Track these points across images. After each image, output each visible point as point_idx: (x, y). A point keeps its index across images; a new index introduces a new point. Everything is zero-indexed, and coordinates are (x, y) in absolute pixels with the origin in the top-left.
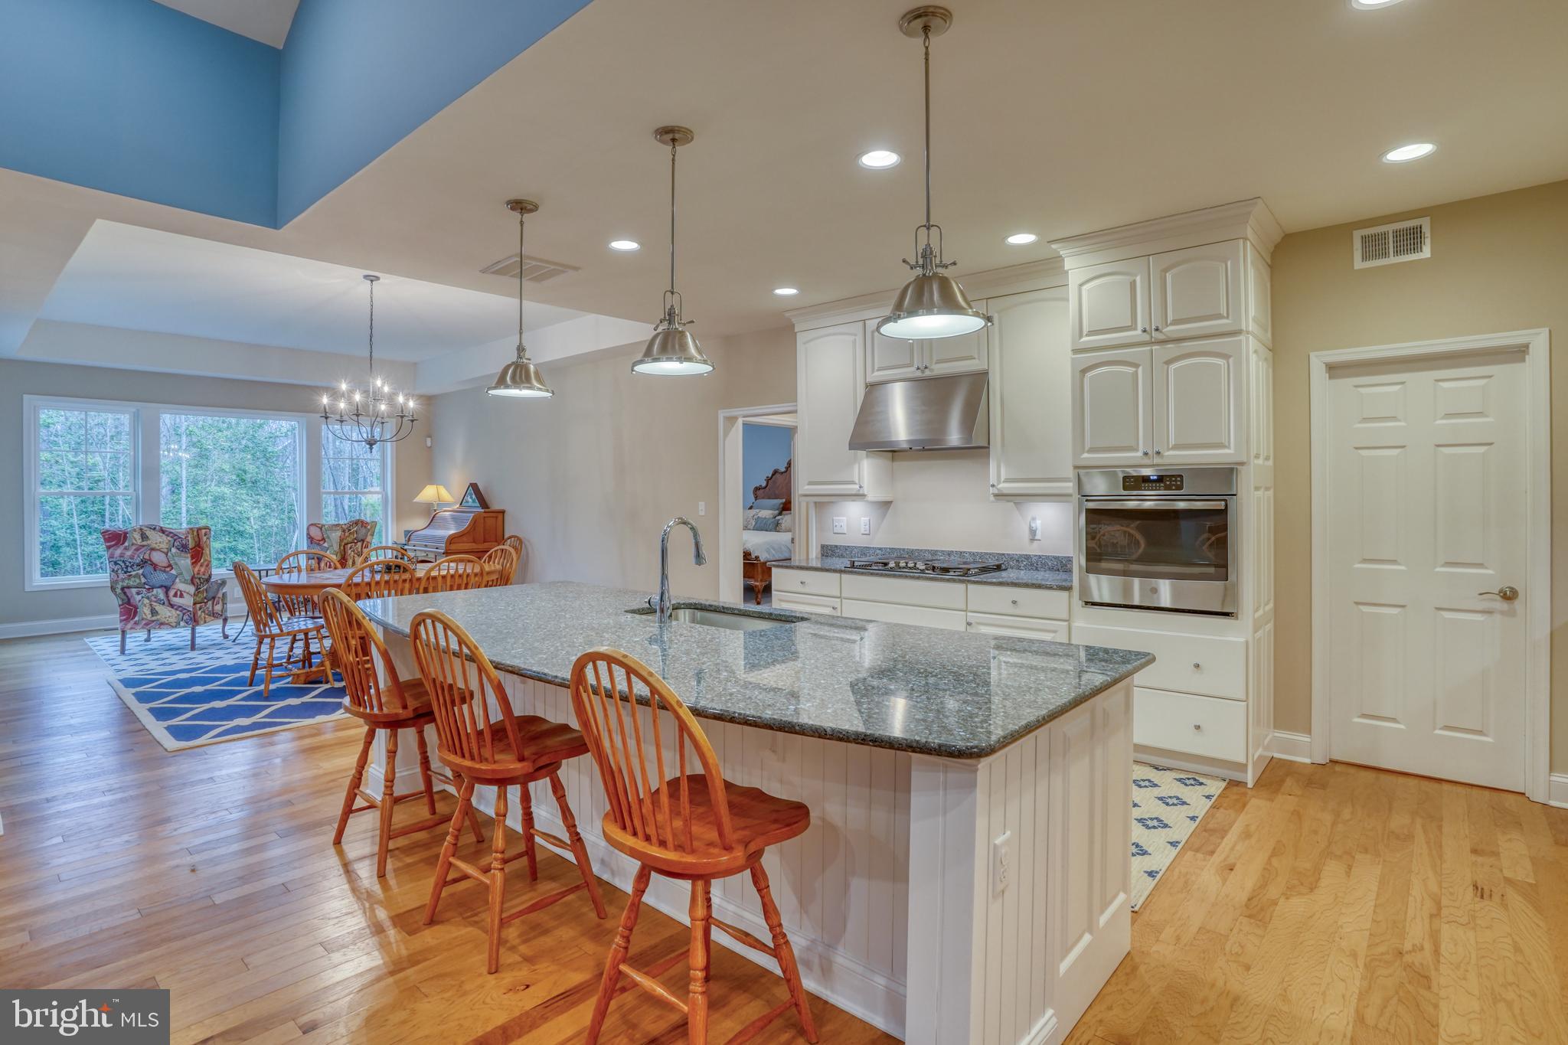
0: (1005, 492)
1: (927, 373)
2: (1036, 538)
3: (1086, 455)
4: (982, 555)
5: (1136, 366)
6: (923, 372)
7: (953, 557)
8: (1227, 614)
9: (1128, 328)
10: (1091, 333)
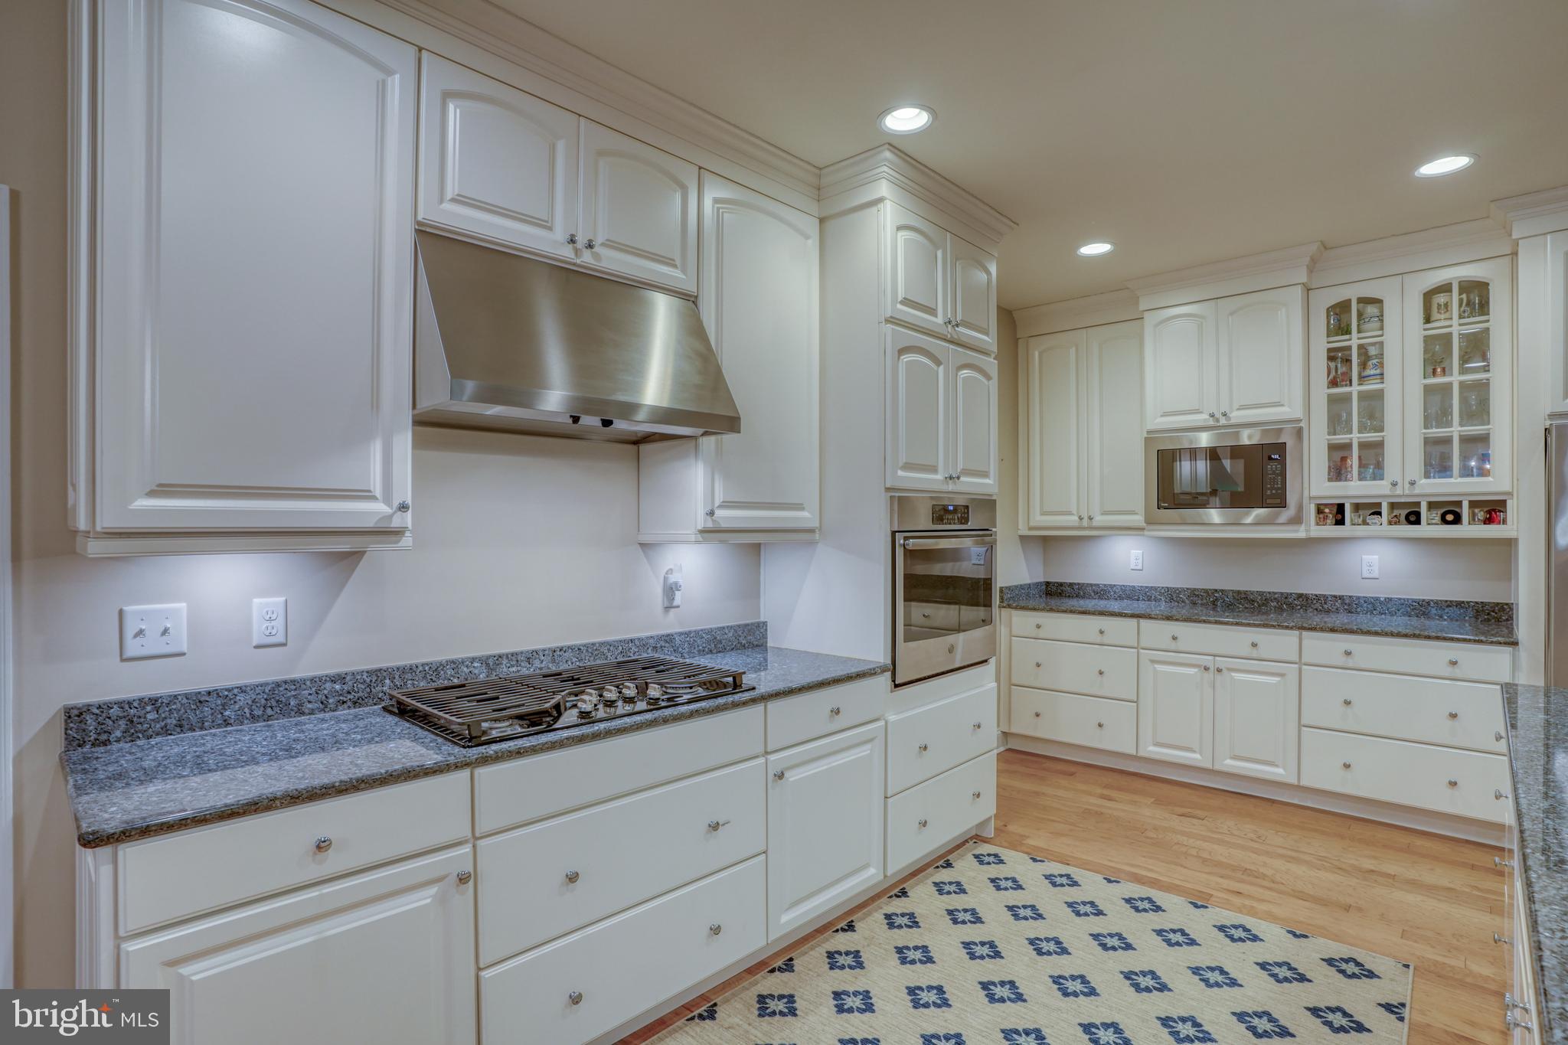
0: (724, 525)
1: (587, 258)
2: (676, 603)
3: (900, 473)
4: (593, 649)
5: (938, 363)
6: (577, 252)
7: (537, 663)
8: (986, 661)
9: (932, 312)
10: (906, 302)
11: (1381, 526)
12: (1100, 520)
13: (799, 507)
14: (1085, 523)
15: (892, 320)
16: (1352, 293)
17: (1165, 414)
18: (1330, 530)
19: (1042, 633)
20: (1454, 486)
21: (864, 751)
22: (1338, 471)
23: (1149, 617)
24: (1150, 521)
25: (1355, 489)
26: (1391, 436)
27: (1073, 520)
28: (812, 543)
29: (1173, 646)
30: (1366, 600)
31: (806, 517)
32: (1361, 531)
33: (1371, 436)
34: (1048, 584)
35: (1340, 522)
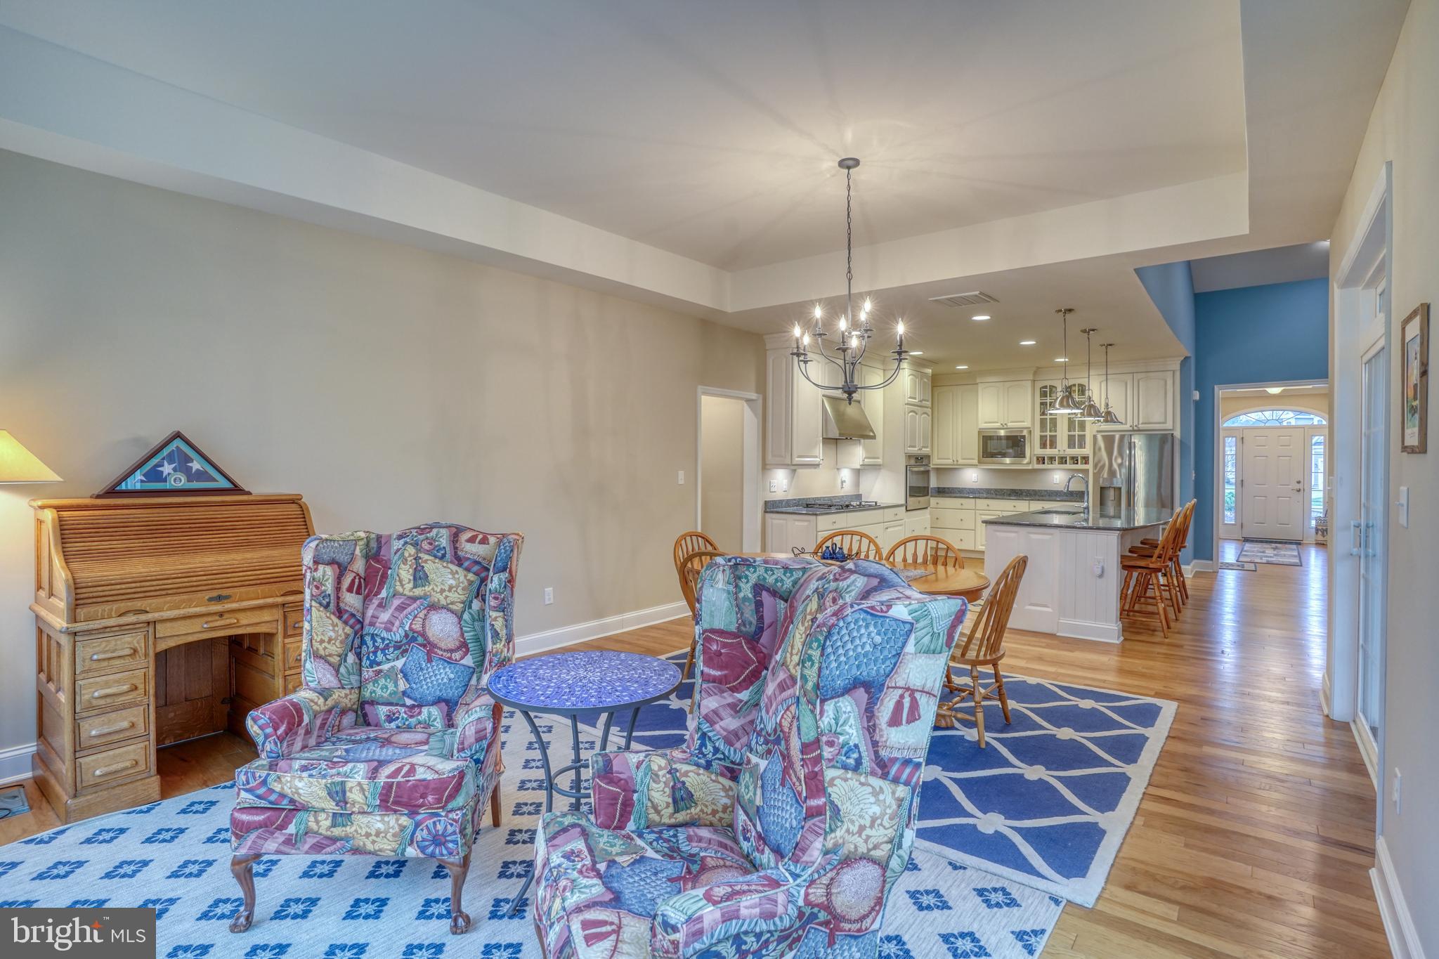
2: (844, 486)
3: (911, 447)
5: (918, 414)
8: (926, 508)
9: (915, 398)
10: (910, 398)
11: (1056, 465)
12: (961, 461)
13: (878, 458)
14: (955, 463)
15: (907, 404)
16: (1048, 383)
17: (986, 423)
18: (1041, 466)
19: (939, 506)
20: (1076, 451)
21: (900, 528)
22: (1043, 445)
23: (979, 498)
24: (979, 462)
25: (1049, 452)
26: (1058, 434)
27: (950, 461)
28: (880, 469)
29: (987, 508)
30: (1055, 491)
31: (880, 461)
32: (1050, 466)
33: (1053, 434)
34: (939, 488)
35: (1044, 463)
